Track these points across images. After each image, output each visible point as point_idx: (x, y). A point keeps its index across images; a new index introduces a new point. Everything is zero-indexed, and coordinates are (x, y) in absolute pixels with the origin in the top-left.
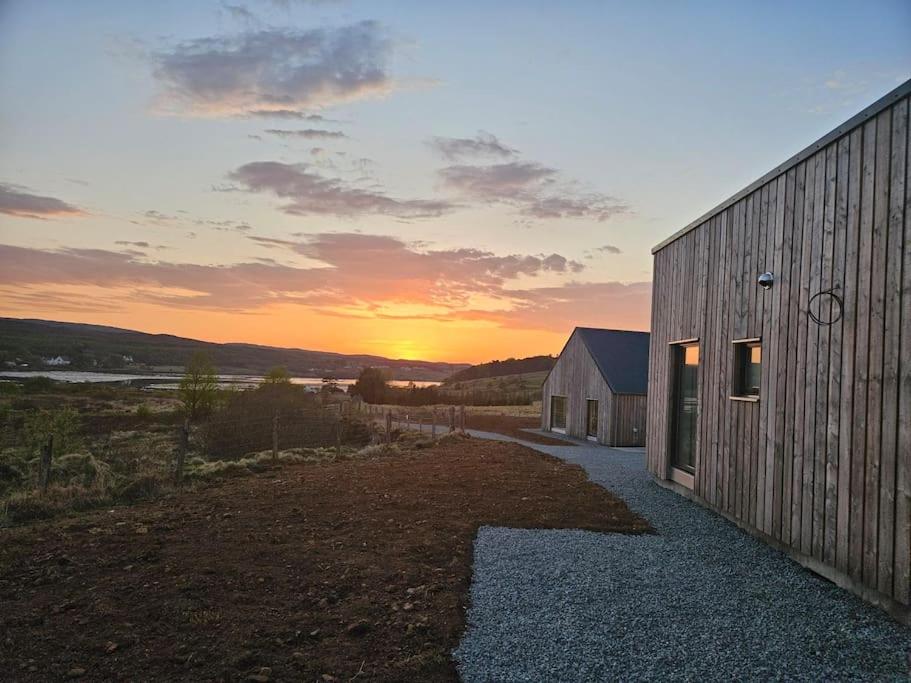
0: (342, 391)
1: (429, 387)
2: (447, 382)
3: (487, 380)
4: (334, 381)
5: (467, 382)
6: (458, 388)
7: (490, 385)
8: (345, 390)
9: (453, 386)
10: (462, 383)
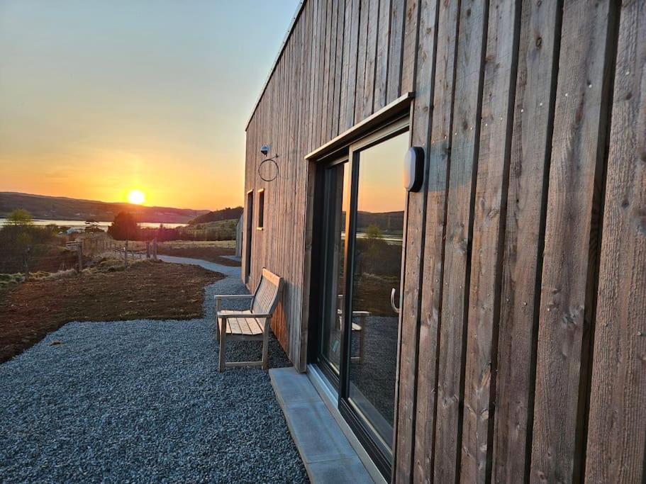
0: (103, 231)
1: (177, 228)
2: (191, 223)
3: (221, 223)
4: (95, 223)
5: (206, 224)
6: (199, 228)
7: (223, 226)
8: (106, 230)
9: (195, 226)
10: (202, 224)
